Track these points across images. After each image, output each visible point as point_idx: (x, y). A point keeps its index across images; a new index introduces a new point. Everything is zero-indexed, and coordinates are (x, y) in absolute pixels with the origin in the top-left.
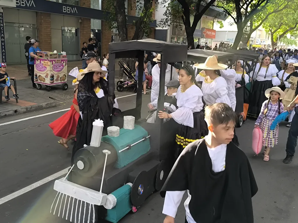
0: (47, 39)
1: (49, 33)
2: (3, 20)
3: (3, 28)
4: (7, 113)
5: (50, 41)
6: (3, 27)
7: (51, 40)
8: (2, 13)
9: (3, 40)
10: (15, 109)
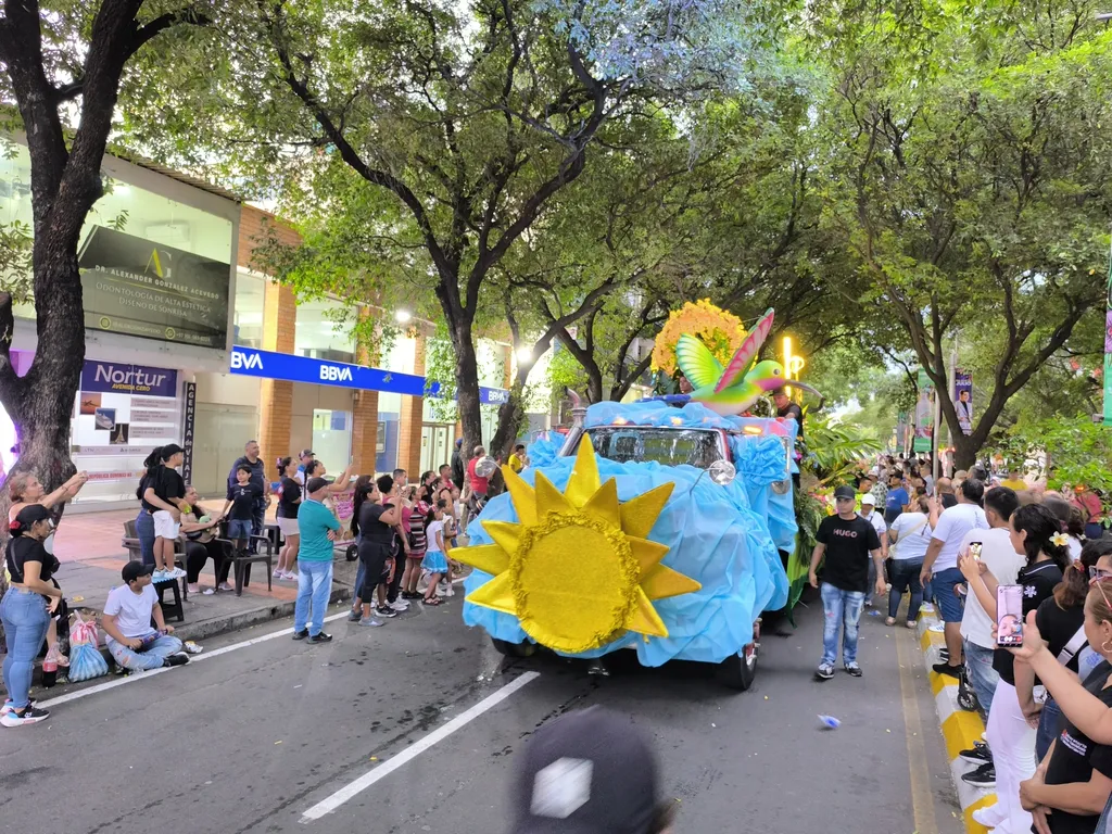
0: (280, 439)
1: (285, 426)
2: (194, 399)
3: (193, 418)
4: (258, 616)
5: (285, 443)
6: (193, 414)
7: (288, 441)
8: (194, 385)
9: (188, 443)
10: (273, 606)
